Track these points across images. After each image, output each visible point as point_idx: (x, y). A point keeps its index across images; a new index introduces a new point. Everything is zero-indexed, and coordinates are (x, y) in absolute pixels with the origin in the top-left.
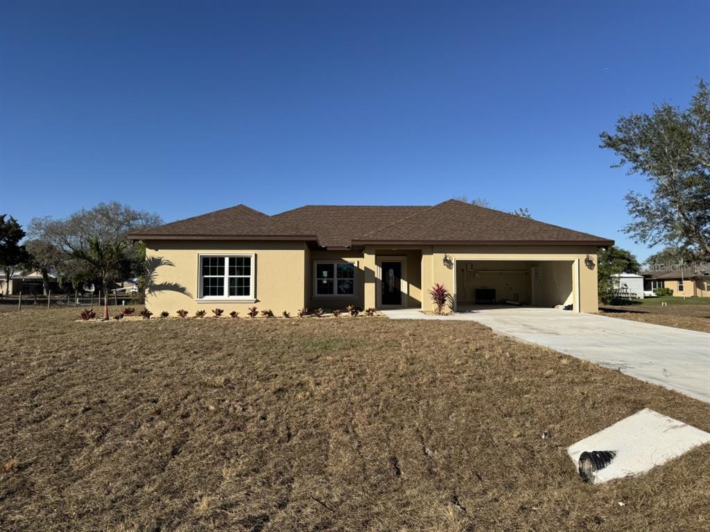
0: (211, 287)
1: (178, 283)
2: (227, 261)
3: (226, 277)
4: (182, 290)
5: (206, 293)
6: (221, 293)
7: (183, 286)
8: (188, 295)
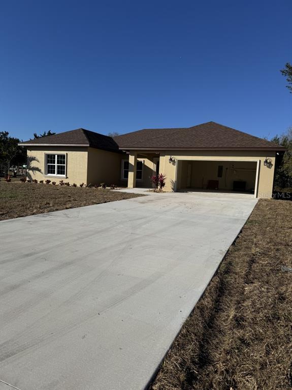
0: (50, 170)
1: (39, 167)
2: (56, 156)
3: (56, 165)
4: (40, 170)
5: (49, 173)
6: (54, 173)
8: (42, 173)
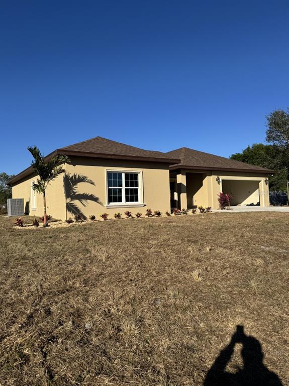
1: (93, 194)
3: (124, 188)
4: (96, 200)
5: (110, 200)
6: (120, 200)
7: (97, 197)
8: (100, 203)
